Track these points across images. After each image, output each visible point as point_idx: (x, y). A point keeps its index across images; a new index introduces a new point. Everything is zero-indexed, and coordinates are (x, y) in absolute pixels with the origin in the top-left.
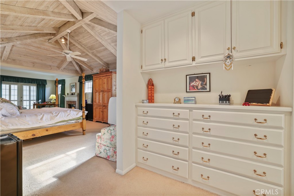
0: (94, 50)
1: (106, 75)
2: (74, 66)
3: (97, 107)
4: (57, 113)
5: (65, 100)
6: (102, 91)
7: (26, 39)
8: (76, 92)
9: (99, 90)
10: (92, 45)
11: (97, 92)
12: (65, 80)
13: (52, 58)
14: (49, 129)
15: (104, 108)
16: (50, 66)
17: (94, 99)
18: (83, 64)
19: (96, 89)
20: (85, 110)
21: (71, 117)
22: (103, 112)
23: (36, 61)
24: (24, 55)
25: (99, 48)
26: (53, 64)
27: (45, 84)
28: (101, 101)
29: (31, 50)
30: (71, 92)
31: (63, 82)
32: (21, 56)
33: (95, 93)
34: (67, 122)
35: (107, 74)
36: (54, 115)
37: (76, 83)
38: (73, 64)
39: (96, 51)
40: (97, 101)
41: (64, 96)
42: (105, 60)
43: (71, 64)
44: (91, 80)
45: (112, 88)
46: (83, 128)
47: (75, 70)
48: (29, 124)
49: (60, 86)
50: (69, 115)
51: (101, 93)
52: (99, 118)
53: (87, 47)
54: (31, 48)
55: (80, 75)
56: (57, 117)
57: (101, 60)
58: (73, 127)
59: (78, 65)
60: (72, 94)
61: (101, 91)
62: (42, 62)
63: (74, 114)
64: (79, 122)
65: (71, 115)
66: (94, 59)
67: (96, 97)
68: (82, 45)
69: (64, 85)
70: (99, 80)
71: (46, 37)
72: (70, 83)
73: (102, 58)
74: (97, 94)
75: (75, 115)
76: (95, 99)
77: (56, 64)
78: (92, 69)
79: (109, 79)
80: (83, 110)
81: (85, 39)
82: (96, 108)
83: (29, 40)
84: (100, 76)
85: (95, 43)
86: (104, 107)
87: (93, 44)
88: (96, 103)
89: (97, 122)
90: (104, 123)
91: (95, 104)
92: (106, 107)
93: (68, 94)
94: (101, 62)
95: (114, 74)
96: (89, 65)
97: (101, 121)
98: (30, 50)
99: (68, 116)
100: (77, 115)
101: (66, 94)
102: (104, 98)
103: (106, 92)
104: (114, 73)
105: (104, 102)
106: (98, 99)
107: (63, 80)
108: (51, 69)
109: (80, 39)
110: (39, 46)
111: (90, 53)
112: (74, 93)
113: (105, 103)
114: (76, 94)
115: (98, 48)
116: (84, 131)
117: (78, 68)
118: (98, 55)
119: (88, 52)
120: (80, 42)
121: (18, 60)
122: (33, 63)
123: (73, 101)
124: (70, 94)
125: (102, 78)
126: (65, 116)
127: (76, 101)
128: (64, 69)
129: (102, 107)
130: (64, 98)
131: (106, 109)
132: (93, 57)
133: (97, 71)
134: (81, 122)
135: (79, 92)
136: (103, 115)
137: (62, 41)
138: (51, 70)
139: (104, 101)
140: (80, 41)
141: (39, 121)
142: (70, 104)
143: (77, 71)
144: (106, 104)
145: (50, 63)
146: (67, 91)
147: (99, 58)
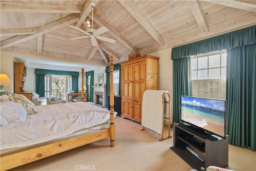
0: (122, 31)
1: (137, 61)
2: (101, 55)
3: (126, 101)
4: (76, 118)
5: (94, 91)
6: (132, 82)
7: (53, 26)
8: (103, 83)
9: (128, 80)
10: (121, 24)
11: (126, 83)
12: (93, 71)
13: (80, 48)
14: (63, 144)
15: (134, 103)
16: (79, 57)
17: (122, 91)
18: (110, 52)
19: (125, 80)
20: (113, 110)
21: (95, 122)
22: (133, 108)
23: (66, 52)
24: (56, 47)
25: (129, 26)
26: (81, 55)
27: (77, 76)
28: (131, 94)
29: (61, 40)
30: (99, 83)
31: (92, 73)
32: (53, 48)
33: (124, 84)
34: (90, 130)
35: (139, 60)
36: (71, 121)
37: (103, 74)
38: (100, 53)
39: (124, 32)
40: (126, 94)
41: (93, 86)
42: (134, 44)
43: (98, 54)
44: (118, 70)
45: (145, 77)
46: (111, 137)
47: (102, 60)
48: (31, 139)
49: (89, 77)
50: (92, 119)
51: (131, 85)
52: (128, 114)
53: (114, 29)
54: (60, 38)
55: (107, 66)
56: (75, 124)
57: (130, 44)
58: (98, 137)
59: (105, 55)
60: (100, 85)
61: (130, 82)
62: (72, 53)
63: (98, 118)
64: (105, 129)
65: (94, 119)
66: (122, 44)
67: (124, 89)
68: (109, 26)
69: (93, 76)
70: (128, 69)
71: (71, 21)
72: (98, 74)
73: (131, 41)
74: (126, 85)
75: (101, 119)
76: (124, 91)
77: (84, 55)
78: (119, 58)
79: (142, 66)
80: (112, 111)
81: (113, 16)
82: (124, 102)
83: (55, 27)
84: (129, 63)
85: (124, 21)
86: (135, 101)
87: (121, 22)
88: (124, 95)
89: (125, 118)
90: (134, 121)
91: (123, 97)
92: (137, 102)
93: (96, 85)
94: (130, 46)
95: (148, 59)
96: (115, 53)
97: (131, 119)
98: (59, 40)
99: (90, 121)
100: (103, 118)
101: (95, 85)
102: (134, 90)
103: (137, 83)
104: (148, 57)
105: (134, 96)
106: (127, 91)
107: (92, 71)
108: (80, 59)
109: (106, 18)
110: (66, 34)
111: (117, 36)
112: (101, 83)
113: (136, 96)
114: (103, 85)
115: (127, 28)
116: (112, 141)
117: (105, 58)
118: (127, 38)
119: (116, 34)
120: (106, 23)
121: (52, 52)
122: (64, 55)
123: (101, 92)
124: (98, 85)
125: (131, 65)
126: (86, 122)
127: (104, 92)
128: (92, 59)
129: (132, 102)
130: (93, 88)
131: (138, 104)
132: (121, 41)
133: (124, 59)
134: (108, 127)
135: (106, 83)
136: (133, 111)
137: (88, 24)
138: (80, 61)
139: (135, 94)
140: (106, 21)
141: (48, 133)
142: (98, 94)
143: (104, 61)
144: (137, 98)
145: (79, 54)
146: (96, 82)
147: (127, 41)
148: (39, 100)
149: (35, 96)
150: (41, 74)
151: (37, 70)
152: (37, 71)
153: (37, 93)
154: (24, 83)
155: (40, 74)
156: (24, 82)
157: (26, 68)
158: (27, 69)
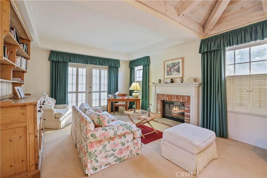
5: (153, 93)
8: (183, 77)
12: (149, 57)
27: (117, 66)
30: (168, 76)
31: (147, 62)
37: (183, 59)
60: (172, 82)
69: (149, 65)
93: (160, 81)
107: (147, 57)
123: (179, 96)
124: (164, 81)
148: (55, 111)
149: (49, 103)
150: (60, 60)
151: (53, 53)
152: (52, 55)
153: (52, 97)
154: (25, 74)
155: (58, 60)
156: (24, 72)
157: (29, 41)
158: (31, 43)
